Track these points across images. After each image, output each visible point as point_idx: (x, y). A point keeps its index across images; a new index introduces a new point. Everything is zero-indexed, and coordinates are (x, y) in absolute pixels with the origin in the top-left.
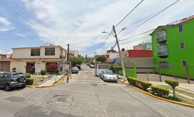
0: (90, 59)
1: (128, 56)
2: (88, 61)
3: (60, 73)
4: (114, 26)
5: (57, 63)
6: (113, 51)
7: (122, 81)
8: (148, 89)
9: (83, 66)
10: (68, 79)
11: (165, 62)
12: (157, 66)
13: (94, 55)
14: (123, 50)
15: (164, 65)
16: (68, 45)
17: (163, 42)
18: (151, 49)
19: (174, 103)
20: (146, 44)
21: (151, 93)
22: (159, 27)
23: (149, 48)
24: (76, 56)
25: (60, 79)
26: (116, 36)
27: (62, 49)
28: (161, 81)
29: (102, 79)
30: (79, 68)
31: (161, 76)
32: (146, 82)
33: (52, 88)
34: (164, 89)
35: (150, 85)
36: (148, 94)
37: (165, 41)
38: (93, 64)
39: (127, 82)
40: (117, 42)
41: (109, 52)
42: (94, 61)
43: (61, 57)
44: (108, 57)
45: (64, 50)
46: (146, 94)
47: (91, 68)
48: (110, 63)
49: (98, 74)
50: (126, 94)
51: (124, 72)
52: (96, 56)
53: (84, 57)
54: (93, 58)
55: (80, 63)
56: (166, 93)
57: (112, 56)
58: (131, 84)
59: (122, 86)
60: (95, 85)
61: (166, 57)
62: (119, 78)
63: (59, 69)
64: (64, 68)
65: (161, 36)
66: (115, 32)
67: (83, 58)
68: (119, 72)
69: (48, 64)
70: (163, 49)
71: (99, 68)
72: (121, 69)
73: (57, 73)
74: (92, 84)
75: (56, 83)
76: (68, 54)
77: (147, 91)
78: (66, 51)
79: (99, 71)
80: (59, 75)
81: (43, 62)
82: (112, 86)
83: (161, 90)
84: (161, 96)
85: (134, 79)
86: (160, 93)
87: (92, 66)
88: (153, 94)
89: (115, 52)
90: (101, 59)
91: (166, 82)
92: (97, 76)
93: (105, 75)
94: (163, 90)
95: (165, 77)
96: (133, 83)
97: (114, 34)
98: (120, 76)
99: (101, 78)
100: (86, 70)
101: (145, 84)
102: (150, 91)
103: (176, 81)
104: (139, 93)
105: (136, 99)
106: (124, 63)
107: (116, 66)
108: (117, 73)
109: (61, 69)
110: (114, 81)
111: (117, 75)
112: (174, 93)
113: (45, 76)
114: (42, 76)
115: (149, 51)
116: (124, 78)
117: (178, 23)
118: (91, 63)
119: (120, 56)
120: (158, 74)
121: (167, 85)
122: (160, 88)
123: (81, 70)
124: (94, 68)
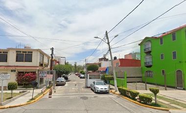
0: (80, 67)
1: (119, 65)
2: (77, 70)
3: (39, 85)
4: (106, 32)
5: (34, 73)
6: (105, 59)
7: (113, 91)
8: (136, 98)
9: (71, 76)
10: (51, 94)
11: (150, 71)
12: (144, 75)
13: (85, 63)
14: (115, 58)
15: (149, 74)
16: (52, 49)
17: (149, 53)
18: (140, 59)
19: (155, 109)
20: (136, 53)
21: (138, 101)
22: (146, 38)
23: (138, 57)
24: (63, 63)
25: (39, 94)
26: (108, 43)
27: (42, 54)
28: (146, 90)
29: (93, 91)
30: (66, 78)
31: (147, 85)
32: (134, 91)
33: (26, 107)
34: (149, 96)
35: (138, 93)
36: (136, 103)
37: (150, 52)
38: (84, 74)
39: (118, 92)
40: (110, 50)
41: (101, 60)
42: (85, 70)
43: (41, 65)
44: (100, 66)
45: (47, 55)
46: (135, 103)
47: (81, 78)
48: (102, 73)
49: (89, 86)
50: (117, 105)
51: (115, 81)
52: (87, 64)
53: (73, 65)
54: (84, 67)
55: (67, 73)
56: (150, 100)
57: (105, 65)
58: (121, 94)
59: (114, 96)
60: (85, 98)
61: (150, 66)
62: (111, 89)
63: (38, 81)
64: (45, 79)
65: (147, 47)
66: (108, 38)
67: (71, 67)
68: (111, 82)
69: (20, 74)
70: (149, 59)
71: (90, 78)
72: (112, 79)
73: (35, 86)
74: (81, 98)
75: (32, 99)
76: (52, 61)
77: (135, 100)
78: (48, 57)
79: (90, 82)
80: (37, 88)
81: (12, 71)
82: (103, 98)
83: (146, 98)
84: (146, 104)
85: (124, 88)
86: (145, 101)
87: (82, 76)
88: (140, 102)
89: (107, 60)
90: (93, 68)
91: (150, 90)
92: (87, 87)
93: (96, 86)
94: (148, 98)
95: (150, 85)
96: (123, 93)
97: (107, 40)
98: (112, 87)
99: (92, 89)
100: (74, 81)
101: (134, 93)
102: (138, 100)
103: (157, 88)
104: (128, 103)
105: (126, 109)
106: (116, 73)
107: (108, 75)
108: (109, 83)
109: (42, 80)
110: (106, 93)
111: (108, 85)
112: (155, 100)
113: (14, 91)
114: (10, 92)
115: (138, 60)
116: (115, 88)
117: (160, 36)
118: (81, 73)
119: (112, 64)
120: (144, 83)
121: (151, 92)
122: (146, 96)
123: (69, 81)
124: (84, 78)
